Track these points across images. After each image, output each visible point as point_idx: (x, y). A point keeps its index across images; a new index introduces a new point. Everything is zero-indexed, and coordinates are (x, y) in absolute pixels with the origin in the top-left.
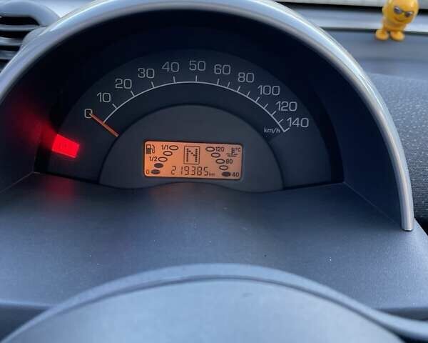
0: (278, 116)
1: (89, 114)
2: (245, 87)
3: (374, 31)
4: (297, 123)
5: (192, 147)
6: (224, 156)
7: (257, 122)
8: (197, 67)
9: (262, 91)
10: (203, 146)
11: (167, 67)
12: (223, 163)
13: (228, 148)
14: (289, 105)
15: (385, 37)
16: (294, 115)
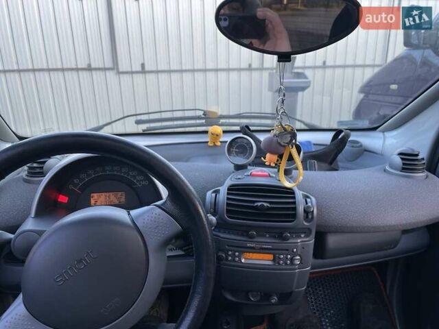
0: (137, 181)
1: (71, 187)
2: (125, 173)
3: (207, 142)
4: (144, 183)
5: (107, 194)
6: (119, 196)
7: (130, 184)
8: (108, 169)
9: (131, 173)
10: (111, 193)
11: (98, 169)
12: (118, 199)
13: (120, 193)
14: (140, 177)
15: (212, 145)
16: (142, 181)
